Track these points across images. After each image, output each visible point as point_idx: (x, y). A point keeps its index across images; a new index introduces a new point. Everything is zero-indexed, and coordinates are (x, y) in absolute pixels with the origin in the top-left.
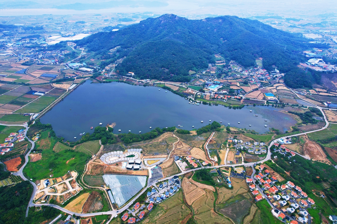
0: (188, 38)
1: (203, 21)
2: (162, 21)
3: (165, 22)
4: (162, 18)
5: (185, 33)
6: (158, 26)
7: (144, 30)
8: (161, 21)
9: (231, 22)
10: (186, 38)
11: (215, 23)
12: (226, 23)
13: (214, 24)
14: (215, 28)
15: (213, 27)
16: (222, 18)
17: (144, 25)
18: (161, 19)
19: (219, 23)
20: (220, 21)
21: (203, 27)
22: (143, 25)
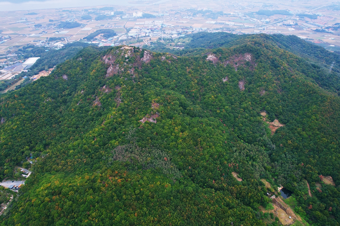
0: (184, 139)
1: (210, 61)
2: (109, 66)
3: (116, 73)
4: (109, 59)
5: (171, 118)
6: (100, 83)
7: (67, 92)
8: (107, 68)
9: (273, 61)
10: (177, 137)
11: (236, 64)
12: (263, 64)
13: (235, 66)
14: (239, 80)
15: (235, 75)
16: (251, 51)
17: (67, 75)
18: (107, 60)
19: (247, 64)
20: (248, 57)
21: (212, 80)
22: (65, 77)
